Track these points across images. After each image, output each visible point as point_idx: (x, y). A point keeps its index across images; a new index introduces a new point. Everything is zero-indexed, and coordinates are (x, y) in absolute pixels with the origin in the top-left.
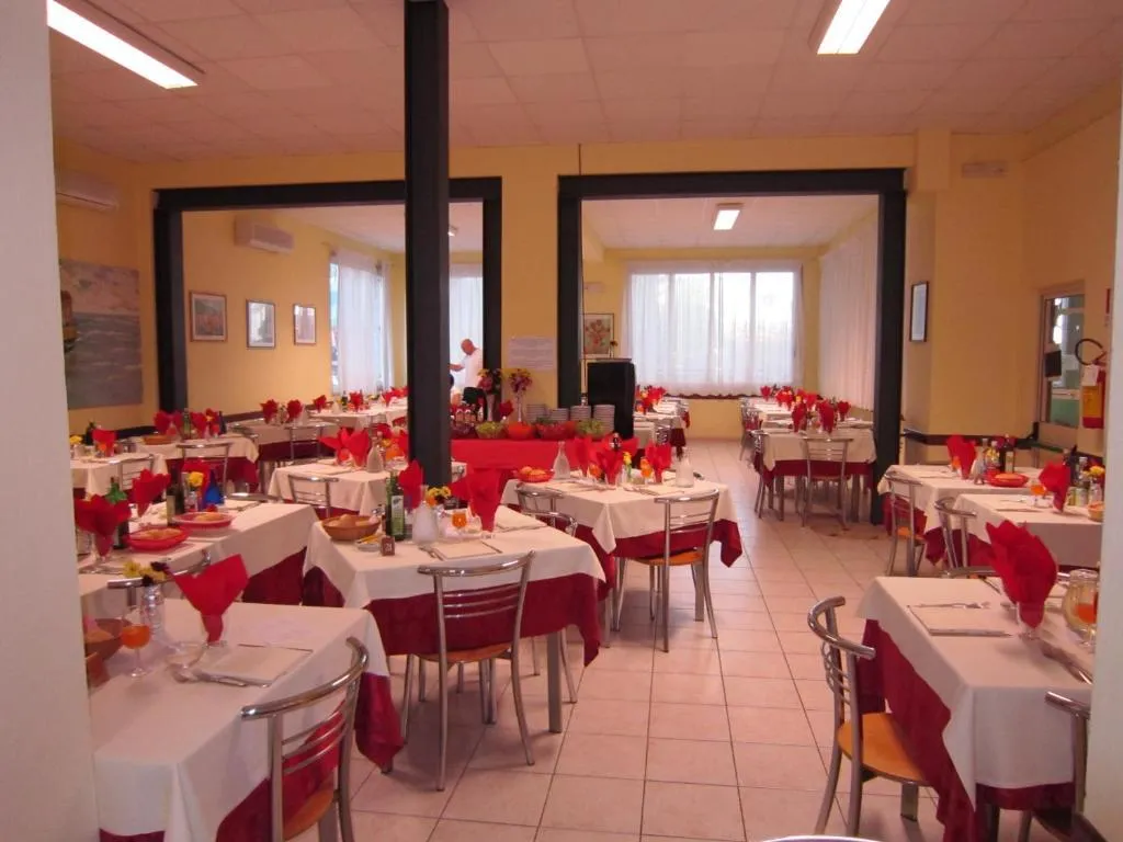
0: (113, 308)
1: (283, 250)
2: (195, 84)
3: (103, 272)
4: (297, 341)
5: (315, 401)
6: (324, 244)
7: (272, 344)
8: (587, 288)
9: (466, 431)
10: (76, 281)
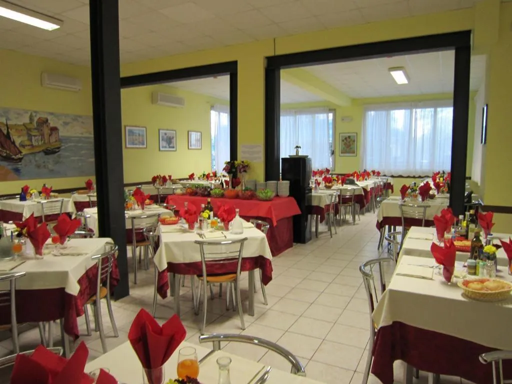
0: (82, 134)
2: (59, 27)
3: (76, 118)
4: (190, 148)
5: (188, 176)
6: (208, 102)
7: (175, 149)
8: (343, 120)
9: (206, 193)
10: (61, 122)
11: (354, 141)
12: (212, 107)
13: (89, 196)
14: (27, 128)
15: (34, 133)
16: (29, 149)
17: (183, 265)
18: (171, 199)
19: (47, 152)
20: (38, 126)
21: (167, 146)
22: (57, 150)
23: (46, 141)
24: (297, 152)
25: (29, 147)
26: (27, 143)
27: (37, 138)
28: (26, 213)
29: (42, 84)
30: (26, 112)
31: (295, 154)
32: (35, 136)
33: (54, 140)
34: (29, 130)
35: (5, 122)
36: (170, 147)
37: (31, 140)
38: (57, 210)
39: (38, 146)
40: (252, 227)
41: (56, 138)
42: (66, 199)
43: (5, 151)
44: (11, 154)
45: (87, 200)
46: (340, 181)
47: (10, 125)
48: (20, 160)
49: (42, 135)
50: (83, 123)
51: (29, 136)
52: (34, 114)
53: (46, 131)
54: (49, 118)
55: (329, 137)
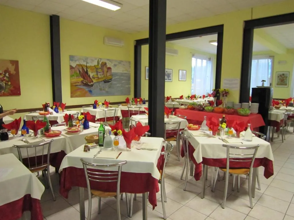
0: (123, 71)
1: (175, 55)
2: (120, 8)
3: (120, 62)
4: (180, 80)
5: (180, 97)
6: (191, 53)
7: (171, 81)
8: (279, 63)
9: (202, 109)
10: (113, 64)
11: (287, 77)
12: (193, 56)
13: (129, 107)
14: (96, 68)
15: (100, 70)
16: (97, 80)
17: (212, 160)
18: (178, 112)
19: (106, 82)
20: (101, 66)
21: (168, 79)
22: (110, 80)
23: (105, 75)
24: (263, 84)
25: (97, 78)
26: (96, 76)
27: (100, 73)
28: (97, 116)
29: (104, 43)
30: (96, 59)
31: (261, 85)
32: (100, 72)
33: (109, 75)
34: (97, 69)
35: (86, 65)
36: (169, 80)
37: (97, 75)
38: (112, 115)
39: (101, 78)
40: (254, 136)
41: (110, 73)
42: (117, 109)
43: (85, 80)
44: (88, 82)
45: (127, 109)
46: (285, 104)
47: (88, 66)
48: (92, 85)
49: (103, 72)
50: (124, 65)
51: (96, 72)
52: (100, 60)
53: (105, 69)
54: (107, 62)
55: (268, 75)
